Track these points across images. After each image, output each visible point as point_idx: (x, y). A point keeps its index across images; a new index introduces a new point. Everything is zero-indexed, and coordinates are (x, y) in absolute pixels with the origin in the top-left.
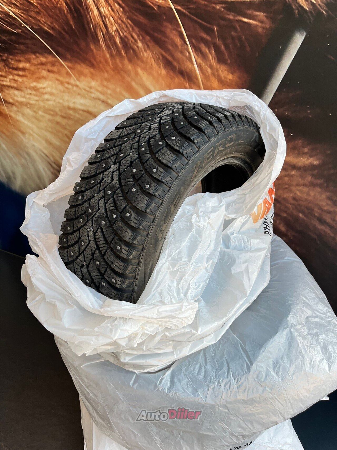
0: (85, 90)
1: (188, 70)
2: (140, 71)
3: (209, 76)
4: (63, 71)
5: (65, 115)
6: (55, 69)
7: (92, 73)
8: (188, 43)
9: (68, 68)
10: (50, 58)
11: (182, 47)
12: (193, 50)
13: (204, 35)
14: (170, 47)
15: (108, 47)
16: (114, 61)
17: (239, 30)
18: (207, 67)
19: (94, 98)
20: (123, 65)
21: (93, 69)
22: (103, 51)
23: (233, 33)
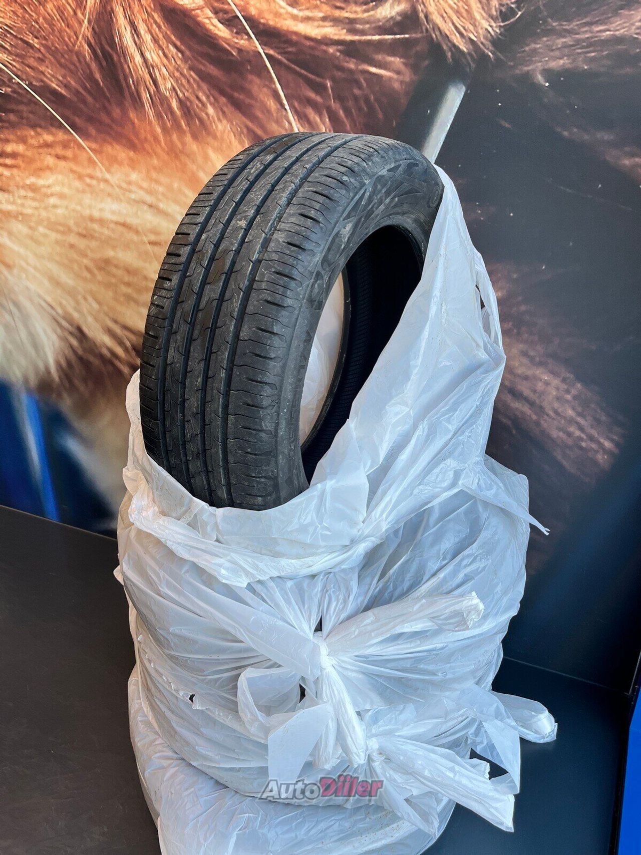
0: (120, 187)
2: (211, 153)
4: (83, 157)
5: (84, 232)
6: (69, 153)
7: (131, 159)
8: (287, 107)
9: (91, 151)
10: (61, 136)
11: (277, 113)
12: (296, 118)
13: (312, 95)
14: (259, 114)
15: (159, 116)
16: (168, 138)
17: (365, 85)
19: (134, 201)
20: (184, 144)
21: (134, 152)
22: (150, 123)
23: (357, 92)
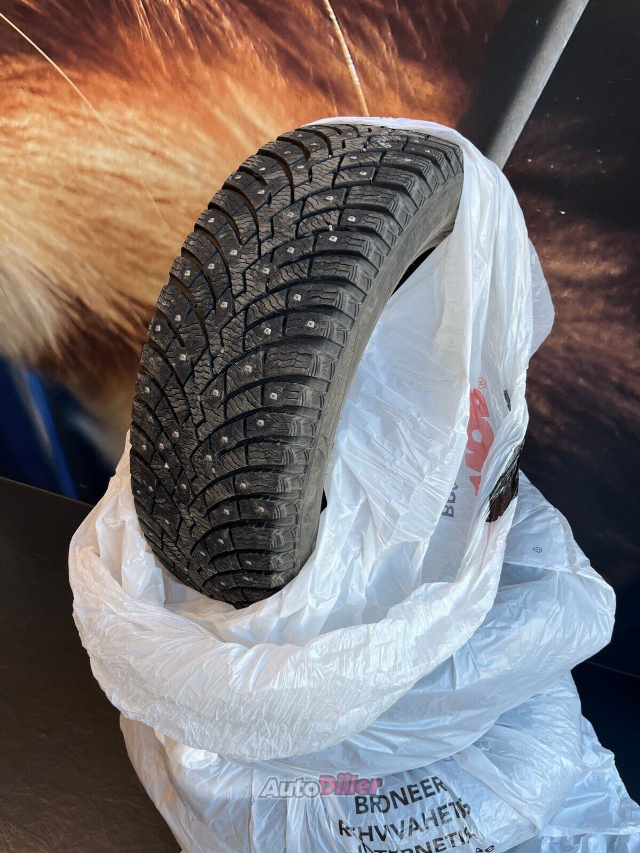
0: (113, 128)
1: (335, 78)
2: (229, 83)
3: (381, 89)
4: (64, 90)
5: (73, 185)
6: (45, 86)
7: (125, 92)
8: (333, 17)
9: (73, 82)
10: (33, 63)
11: (319, 25)
12: (345, 31)
14: (293, 27)
15: (157, 32)
16: (171, 63)
18: (377, 70)
19: (133, 146)
20: (192, 69)
21: (128, 82)
22: (146, 41)
